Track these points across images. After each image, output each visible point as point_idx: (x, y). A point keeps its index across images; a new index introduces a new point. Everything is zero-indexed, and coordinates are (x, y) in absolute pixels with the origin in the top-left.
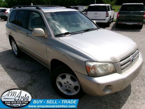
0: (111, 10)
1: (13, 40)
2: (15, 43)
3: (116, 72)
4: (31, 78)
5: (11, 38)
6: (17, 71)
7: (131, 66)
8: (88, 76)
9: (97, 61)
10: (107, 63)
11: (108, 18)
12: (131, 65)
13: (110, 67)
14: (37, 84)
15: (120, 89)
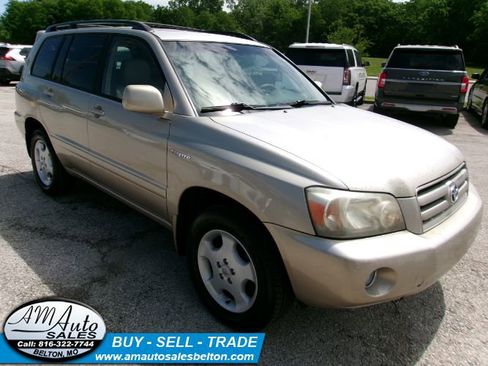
0: (359, 65)
1: (39, 134)
2: (48, 144)
3: (406, 229)
4: (102, 259)
5: (33, 130)
6: (51, 238)
7: (449, 215)
8: (317, 235)
9: (345, 187)
10: (378, 197)
11: (348, 87)
12: (447, 212)
13: (386, 212)
14: (123, 280)
15: (419, 285)
